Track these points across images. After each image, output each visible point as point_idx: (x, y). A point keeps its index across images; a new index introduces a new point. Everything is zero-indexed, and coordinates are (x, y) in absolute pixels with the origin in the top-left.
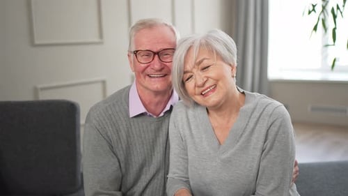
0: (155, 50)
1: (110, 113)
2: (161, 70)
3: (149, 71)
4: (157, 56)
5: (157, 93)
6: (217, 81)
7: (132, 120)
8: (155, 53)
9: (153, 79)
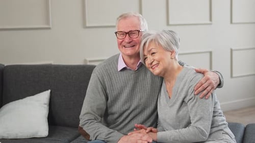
0: (126, 32)
1: (107, 68)
2: (130, 43)
3: (124, 43)
4: (127, 35)
5: (130, 56)
6: (159, 62)
7: (120, 73)
8: (126, 33)
9: (127, 48)
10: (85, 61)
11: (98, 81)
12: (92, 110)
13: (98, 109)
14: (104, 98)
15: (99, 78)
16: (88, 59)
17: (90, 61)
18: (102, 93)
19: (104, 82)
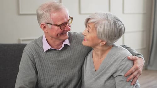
1: (35, 47)
10: (19, 40)
11: (29, 59)
12: (25, 85)
13: (30, 83)
14: (34, 72)
15: (29, 56)
16: (21, 39)
17: (23, 40)
18: (32, 69)
19: (34, 59)
